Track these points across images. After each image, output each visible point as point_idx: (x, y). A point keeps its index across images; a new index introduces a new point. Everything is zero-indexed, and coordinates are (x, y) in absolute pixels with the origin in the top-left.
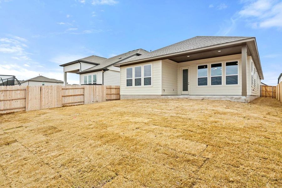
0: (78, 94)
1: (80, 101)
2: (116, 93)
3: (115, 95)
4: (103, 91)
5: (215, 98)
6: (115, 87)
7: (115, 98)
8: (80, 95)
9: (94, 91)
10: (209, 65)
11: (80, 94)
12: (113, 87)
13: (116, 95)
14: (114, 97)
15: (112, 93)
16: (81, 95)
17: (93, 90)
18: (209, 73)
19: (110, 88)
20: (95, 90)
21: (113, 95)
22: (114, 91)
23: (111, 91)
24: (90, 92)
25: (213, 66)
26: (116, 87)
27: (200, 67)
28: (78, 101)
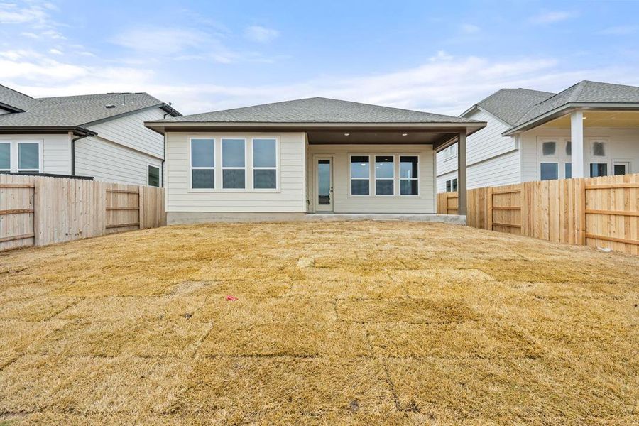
0: (9, 208)
1: (18, 234)
2: (130, 207)
3: (126, 212)
4: (97, 199)
5: (420, 219)
6: (126, 189)
7: (126, 222)
8: (19, 212)
9: (69, 199)
10: (372, 158)
11: (17, 208)
12: (121, 189)
13: (130, 212)
14: (123, 218)
15: (120, 206)
16: (24, 212)
17: (68, 193)
18: (371, 172)
19: (116, 192)
20: (73, 196)
21: (122, 212)
22: (123, 201)
23: (115, 201)
24: (58, 201)
25: (379, 159)
26: (130, 190)
27: (355, 159)
28: (11, 235)
